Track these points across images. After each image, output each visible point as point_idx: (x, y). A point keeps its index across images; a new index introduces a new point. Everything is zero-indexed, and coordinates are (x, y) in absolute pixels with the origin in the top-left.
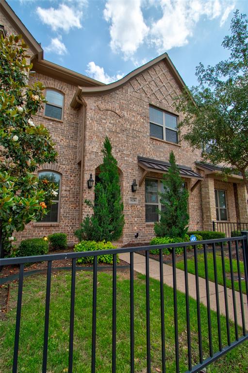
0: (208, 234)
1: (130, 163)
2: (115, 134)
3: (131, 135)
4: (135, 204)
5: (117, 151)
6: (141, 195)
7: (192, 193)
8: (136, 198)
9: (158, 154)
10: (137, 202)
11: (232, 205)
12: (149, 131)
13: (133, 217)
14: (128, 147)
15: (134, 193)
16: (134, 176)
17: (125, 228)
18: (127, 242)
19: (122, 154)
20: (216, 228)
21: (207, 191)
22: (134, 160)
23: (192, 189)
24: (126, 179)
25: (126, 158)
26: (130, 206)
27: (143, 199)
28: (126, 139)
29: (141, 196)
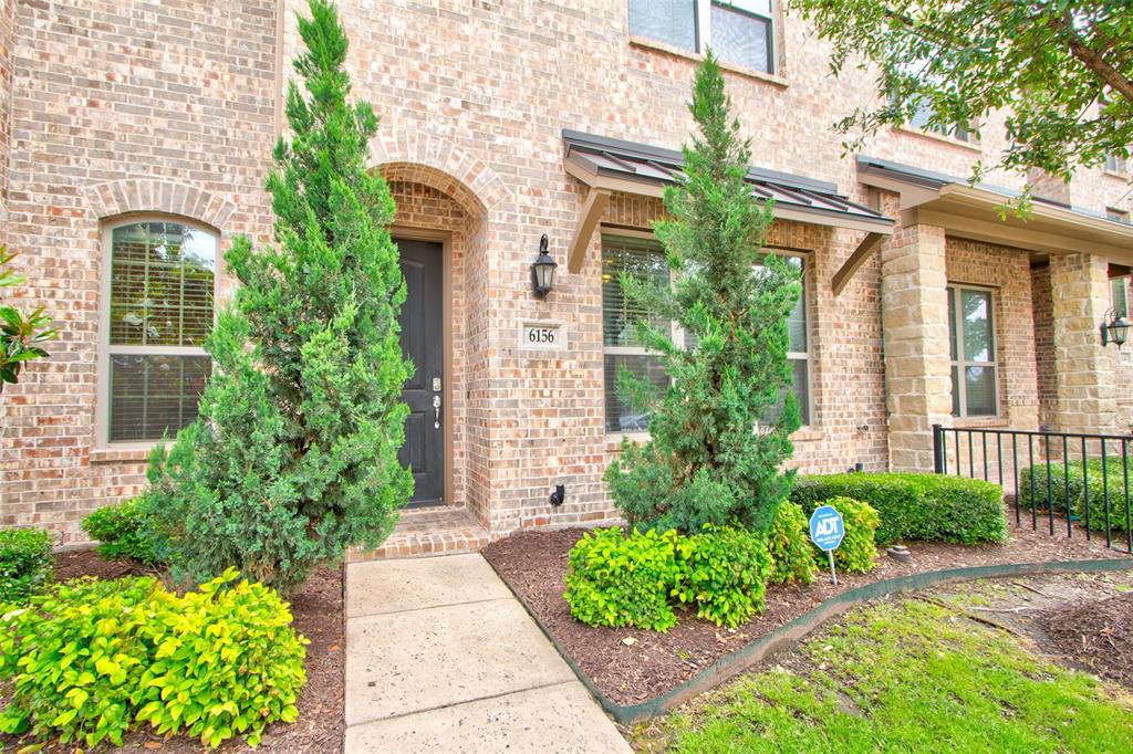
0: (910, 489)
1: (522, 161)
2: (443, 22)
3: (531, 29)
4: (552, 354)
5: (456, 103)
6: (583, 309)
7: (839, 299)
8: (556, 327)
9: (669, 121)
10: (560, 344)
11: (1018, 348)
12: (624, 11)
13: (539, 413)
14: (512, 85)
15: (542, 306)
16: (547, 222)
17: (498, 463)
18: (509, 525)
19: (482, 118)
20: (950, 451)
21: (912, 287)
22: (548, 150)
23: (838, 282)
24: (504, 237)
25: (500, 140)
26: (525, 362)
27: (590, 328)
28: (499, 50)
29: (582, 317)
